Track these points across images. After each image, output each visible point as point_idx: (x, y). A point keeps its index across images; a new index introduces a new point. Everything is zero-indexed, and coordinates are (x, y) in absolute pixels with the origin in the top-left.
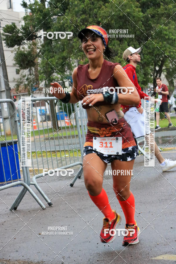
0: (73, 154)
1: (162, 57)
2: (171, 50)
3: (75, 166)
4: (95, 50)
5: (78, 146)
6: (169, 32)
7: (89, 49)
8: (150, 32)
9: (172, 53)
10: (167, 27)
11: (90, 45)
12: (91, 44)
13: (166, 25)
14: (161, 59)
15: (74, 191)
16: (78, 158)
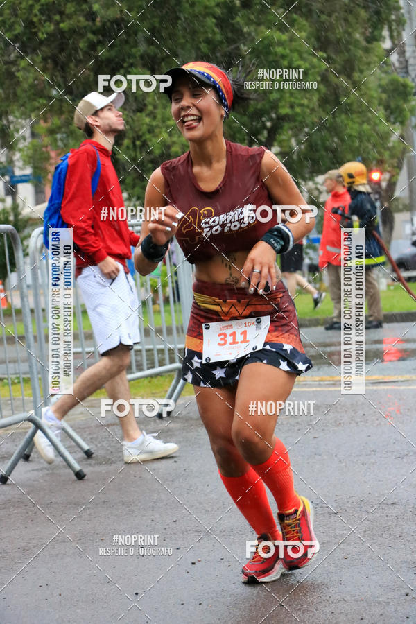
0: (10, 391)
1: (271, 120)
2: (297, 101)
3: (14, 424)
4: (200, 119)
5: (24, 367)
6: (291, 51)
7: (187, 116)
8: (238, 48)
9: (298, 110)
10: (286, 34)
11: (189, 107)
12: (191, 105)
13: (282, 28)
14: (269, 124)
15: (9, 497)
16: (23, 404)
